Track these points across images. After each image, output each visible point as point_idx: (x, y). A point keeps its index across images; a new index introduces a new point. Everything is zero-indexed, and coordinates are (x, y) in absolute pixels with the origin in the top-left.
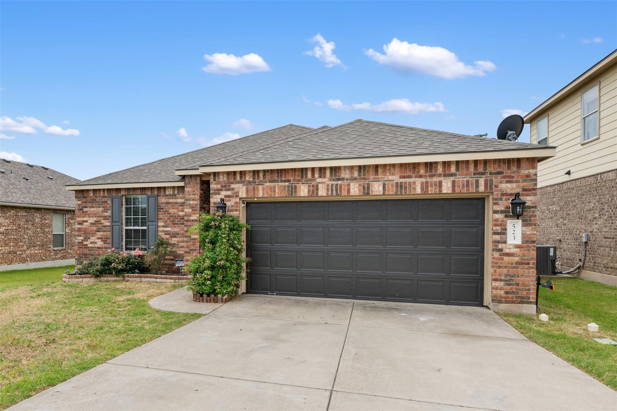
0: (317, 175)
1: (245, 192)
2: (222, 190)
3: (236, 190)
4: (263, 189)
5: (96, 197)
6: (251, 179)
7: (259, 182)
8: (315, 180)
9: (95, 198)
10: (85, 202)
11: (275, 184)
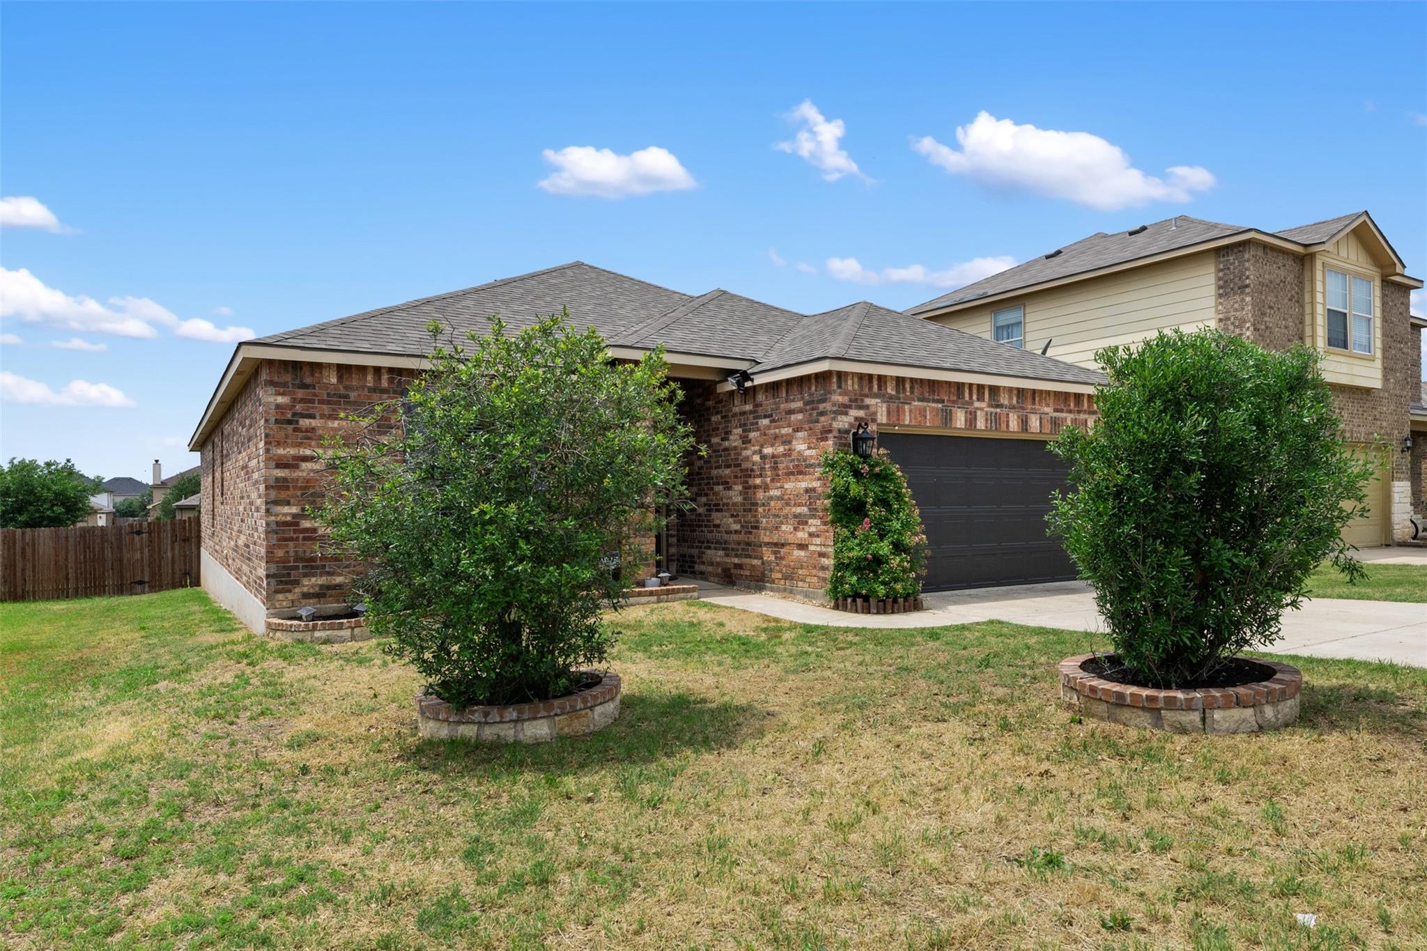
0: (975, 397)
1: (885, 413)
2: (850, 407)
3: (872, 409)
4: (910, 411)
5: (346, 388)
6: (894, 393)
7: (904, 399)
8: (972, 404)
9: (342, 391)
10: (302, 401)
11: (925, 404)
